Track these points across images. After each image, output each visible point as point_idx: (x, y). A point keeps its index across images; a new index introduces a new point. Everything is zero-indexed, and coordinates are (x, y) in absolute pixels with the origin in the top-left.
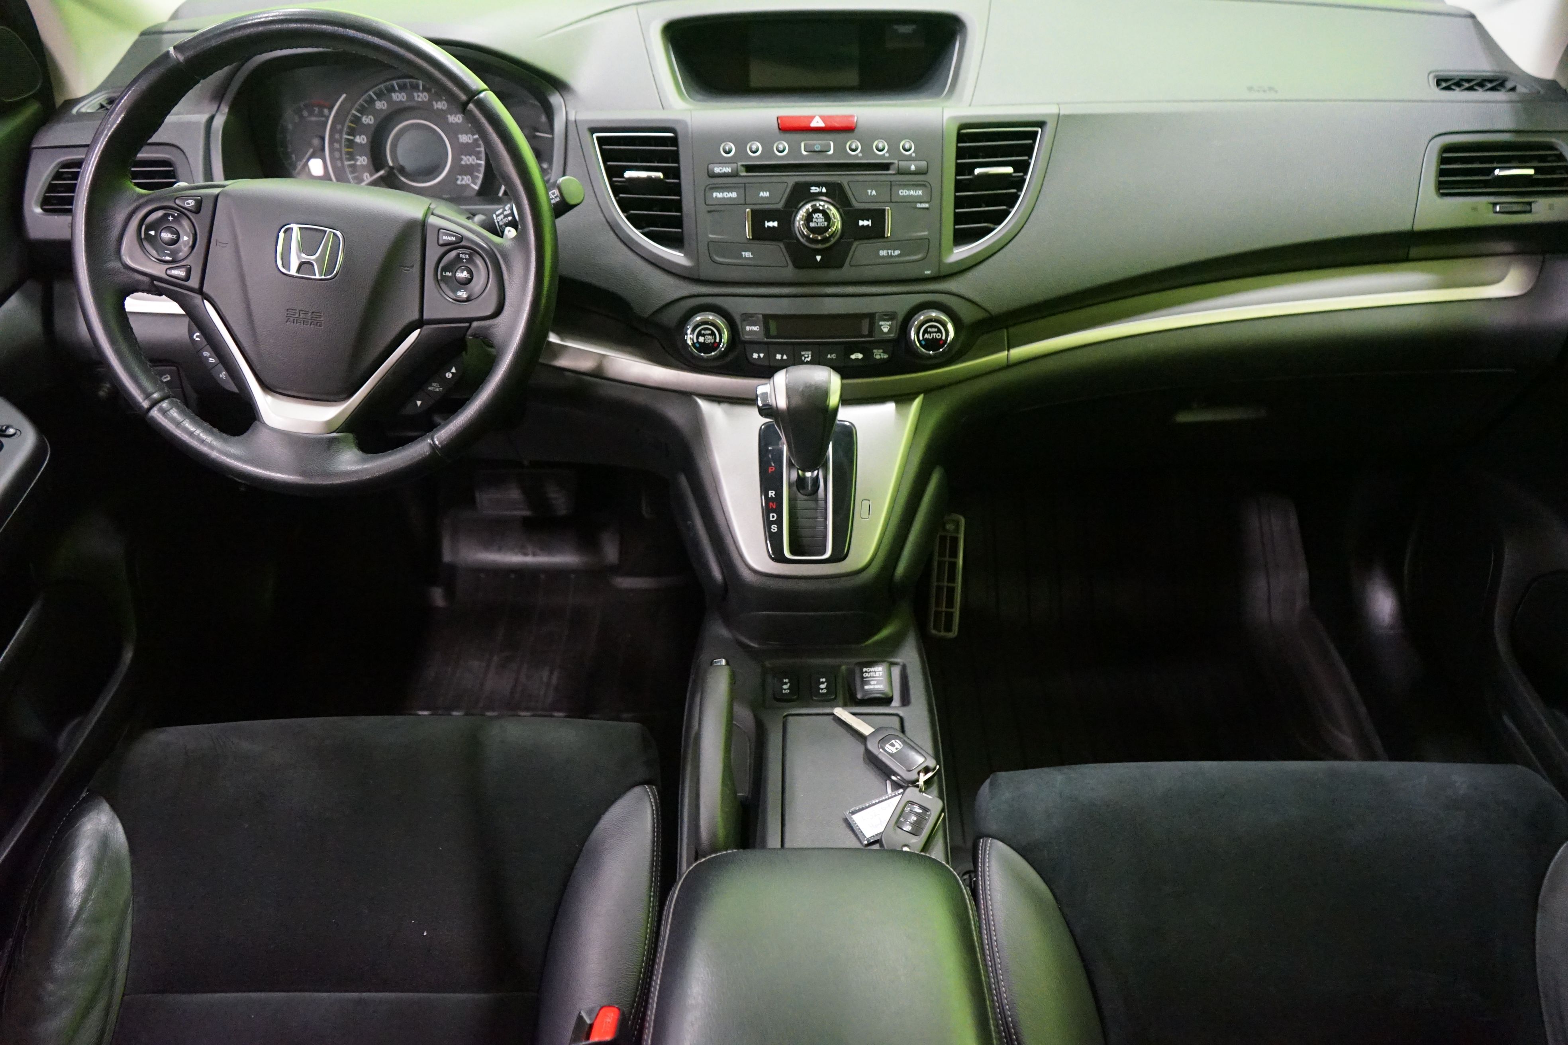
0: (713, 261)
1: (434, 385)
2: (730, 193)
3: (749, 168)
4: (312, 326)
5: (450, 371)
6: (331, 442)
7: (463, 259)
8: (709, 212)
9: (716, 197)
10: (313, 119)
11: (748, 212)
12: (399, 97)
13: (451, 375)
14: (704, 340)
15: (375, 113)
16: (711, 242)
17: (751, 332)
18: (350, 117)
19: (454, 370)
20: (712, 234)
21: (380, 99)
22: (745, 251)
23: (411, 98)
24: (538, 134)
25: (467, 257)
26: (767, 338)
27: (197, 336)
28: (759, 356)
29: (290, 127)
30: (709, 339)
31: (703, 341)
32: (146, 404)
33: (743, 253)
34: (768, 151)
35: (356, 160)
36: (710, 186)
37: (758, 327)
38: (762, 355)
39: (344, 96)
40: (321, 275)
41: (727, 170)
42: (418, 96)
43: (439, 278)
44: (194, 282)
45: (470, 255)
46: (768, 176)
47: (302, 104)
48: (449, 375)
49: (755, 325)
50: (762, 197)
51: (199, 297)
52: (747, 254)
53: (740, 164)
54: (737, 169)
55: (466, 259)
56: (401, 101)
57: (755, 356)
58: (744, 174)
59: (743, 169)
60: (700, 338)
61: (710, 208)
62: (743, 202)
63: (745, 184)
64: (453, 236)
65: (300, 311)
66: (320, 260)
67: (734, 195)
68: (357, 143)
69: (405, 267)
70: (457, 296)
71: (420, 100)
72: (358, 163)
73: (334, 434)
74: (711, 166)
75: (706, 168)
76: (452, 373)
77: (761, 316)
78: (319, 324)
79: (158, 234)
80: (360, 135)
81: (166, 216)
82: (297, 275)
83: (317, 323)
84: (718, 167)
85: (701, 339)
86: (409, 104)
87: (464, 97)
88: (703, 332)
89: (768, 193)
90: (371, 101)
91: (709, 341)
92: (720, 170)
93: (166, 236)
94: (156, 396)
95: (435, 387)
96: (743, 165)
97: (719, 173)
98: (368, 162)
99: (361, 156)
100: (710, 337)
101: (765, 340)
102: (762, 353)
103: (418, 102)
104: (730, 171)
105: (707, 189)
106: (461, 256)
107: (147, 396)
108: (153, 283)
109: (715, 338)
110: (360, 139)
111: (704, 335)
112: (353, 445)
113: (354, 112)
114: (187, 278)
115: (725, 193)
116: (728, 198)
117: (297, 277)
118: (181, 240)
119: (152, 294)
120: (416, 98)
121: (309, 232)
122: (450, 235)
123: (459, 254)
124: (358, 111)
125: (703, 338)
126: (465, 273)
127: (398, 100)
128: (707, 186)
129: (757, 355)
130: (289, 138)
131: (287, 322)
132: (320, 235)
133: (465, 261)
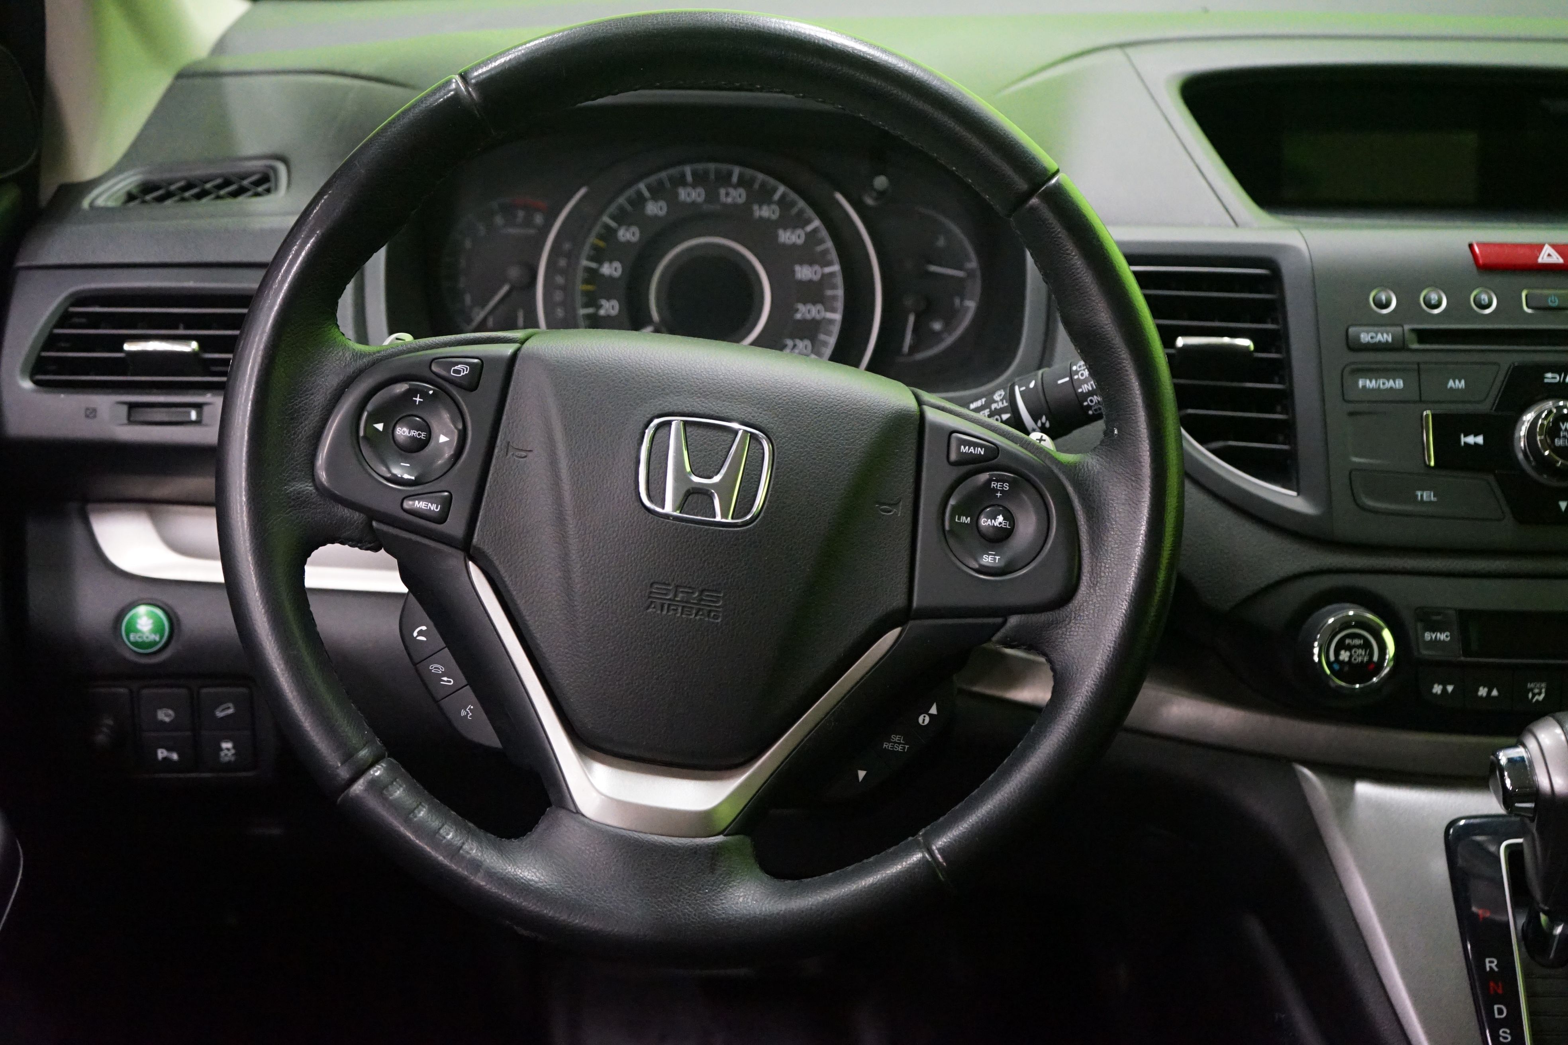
0: (1358, 505)
1: (896, 738)
2: (1391, 382)
3: (1423, 336)
4: (698, 618)
5: (926, 711)
6: (714, 854)
7: (995, 490)
8: (1351, 414)
9: (1364, 387)
10: (512, 231)
11: (1427, 416)
12: (690, 195)
13: (927, 719)
14: (1351, 657)
15: (643, 221)
16: (1356, 470)
17: (1436, 642)
18: (597, 229)
19: (933, 710)
20: (1356, 456)
21: (655, 197)
22: (1423, 490)
23: (712, 197)
24: (933, 268)
25: (1006, 487)
26: (1465, 655)
27: (420, 633)
28: (1444, 690)
29: (468, 244)
30: (1360, 656)
31: (1347, 659)
32: (344, 773)
33: (1419, 493)
34: (1458, 306)
35: (599, 307)
36: (1353, 366)
37: (1448, 633)
38: (1450, 688)
39: (583, 191)
40: (724, 515)
41: (1385, 337)
42: (727, 194)
43: (947, 527)
44: (455, 526)
45: (1013, 483)
46: (1465, 351)
47: (495, 205)
48: (924, 720)
49: (1442, 631)
50: (1451, 388)
51: (460, 555)
52: (1427, 496)
53: (1407, 327)
54: (1404, 334)
55: (1002, 491)
56: (693, 203)
57: (1437, 689)
58: (1416, 346)
59: (1414, 337)
60: (1343, 652)
61: (1351, 407)
62: (1418, 398)
63: (1418, 364)
64: (981, 446)
65: (677, 587)
66: (725, 489)
67: (1399, 384)
68: (603, 275)
69: (884, 504)
70: (981, 565)
71: (729, 200)
72: (602, 312)
73: (720, 838)
74: (1352, 330)
75: (1344, 333)
76: (931, 716)
77: (1451, 612)
78: (712, 614)
79: (390, 430)
80: (611, 261)
81: (411, 392)
82: (677, 514)
83: (710, 611)
84: (1368, 332)
85: (1344, 656)
86: (707, 207)
87: (1023, 186)
88: (1348, 641)
89: (1463, 382)
90: (639, 201)
91: (1360, 659)
92: (1372, 338)
93: (402, 432)
94: (364, 753)
95: (896, 744)
96: (1413, 330)
97: (1368, 343)
98: (620, 311)
99: (608, 299)
100: (1360, 651)
101: (1462, 659)
102: (1450, 684)
103: (725, 205)
104: (1390, 340)
105: (1348, 369)
106: (994, 484)
107: (348, 756)
108: (371, 525)
109: (1371, 655)
110: (611, 269)
111: (1349, 648)
112: (752, 861)
113: (606, 219)
114: (442, 518)
115: (1381, 381)
116: (1386, 390)
117: (676, 518)
118: (432, 444)
119: (361, 548)
120: (723, 198)
121: (701, 431)
122: (975, 445)
123: (989, 481)
124: (613, 218)
125: (1348, 653)
126: (1000, 518)
127: (688, 200)
128: (1347, 365)
129: (1441, 687)
130: (463, 263)
131: (648, 607)
132: (729, 437)
133: (999, 495)
